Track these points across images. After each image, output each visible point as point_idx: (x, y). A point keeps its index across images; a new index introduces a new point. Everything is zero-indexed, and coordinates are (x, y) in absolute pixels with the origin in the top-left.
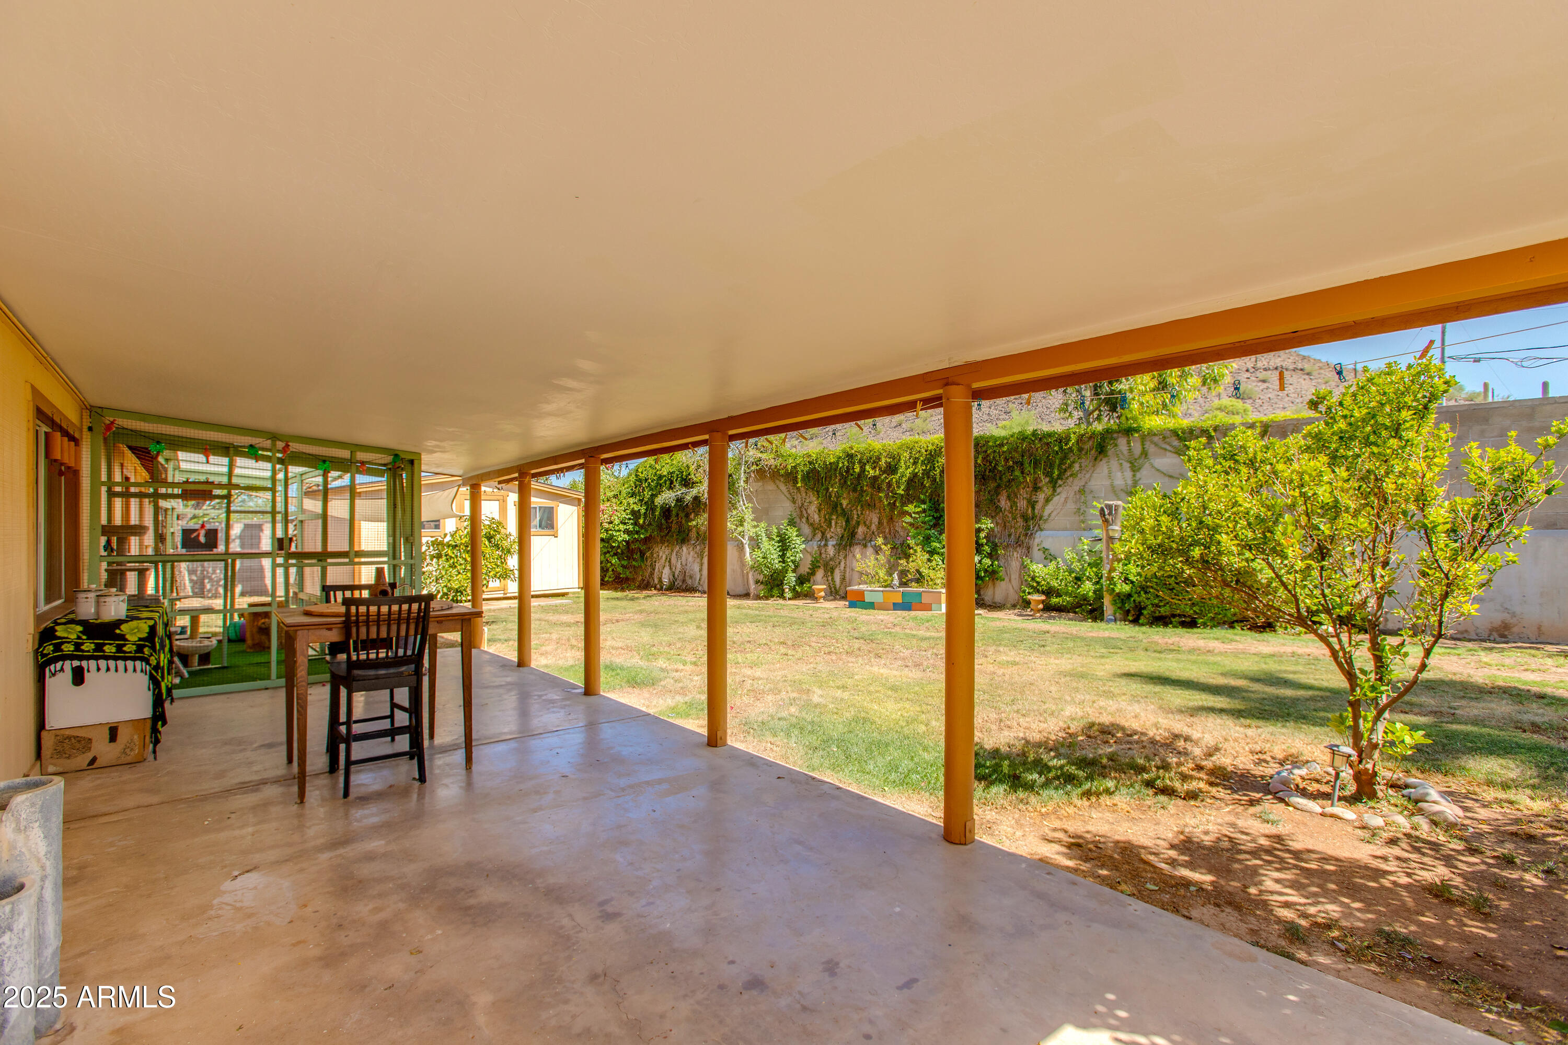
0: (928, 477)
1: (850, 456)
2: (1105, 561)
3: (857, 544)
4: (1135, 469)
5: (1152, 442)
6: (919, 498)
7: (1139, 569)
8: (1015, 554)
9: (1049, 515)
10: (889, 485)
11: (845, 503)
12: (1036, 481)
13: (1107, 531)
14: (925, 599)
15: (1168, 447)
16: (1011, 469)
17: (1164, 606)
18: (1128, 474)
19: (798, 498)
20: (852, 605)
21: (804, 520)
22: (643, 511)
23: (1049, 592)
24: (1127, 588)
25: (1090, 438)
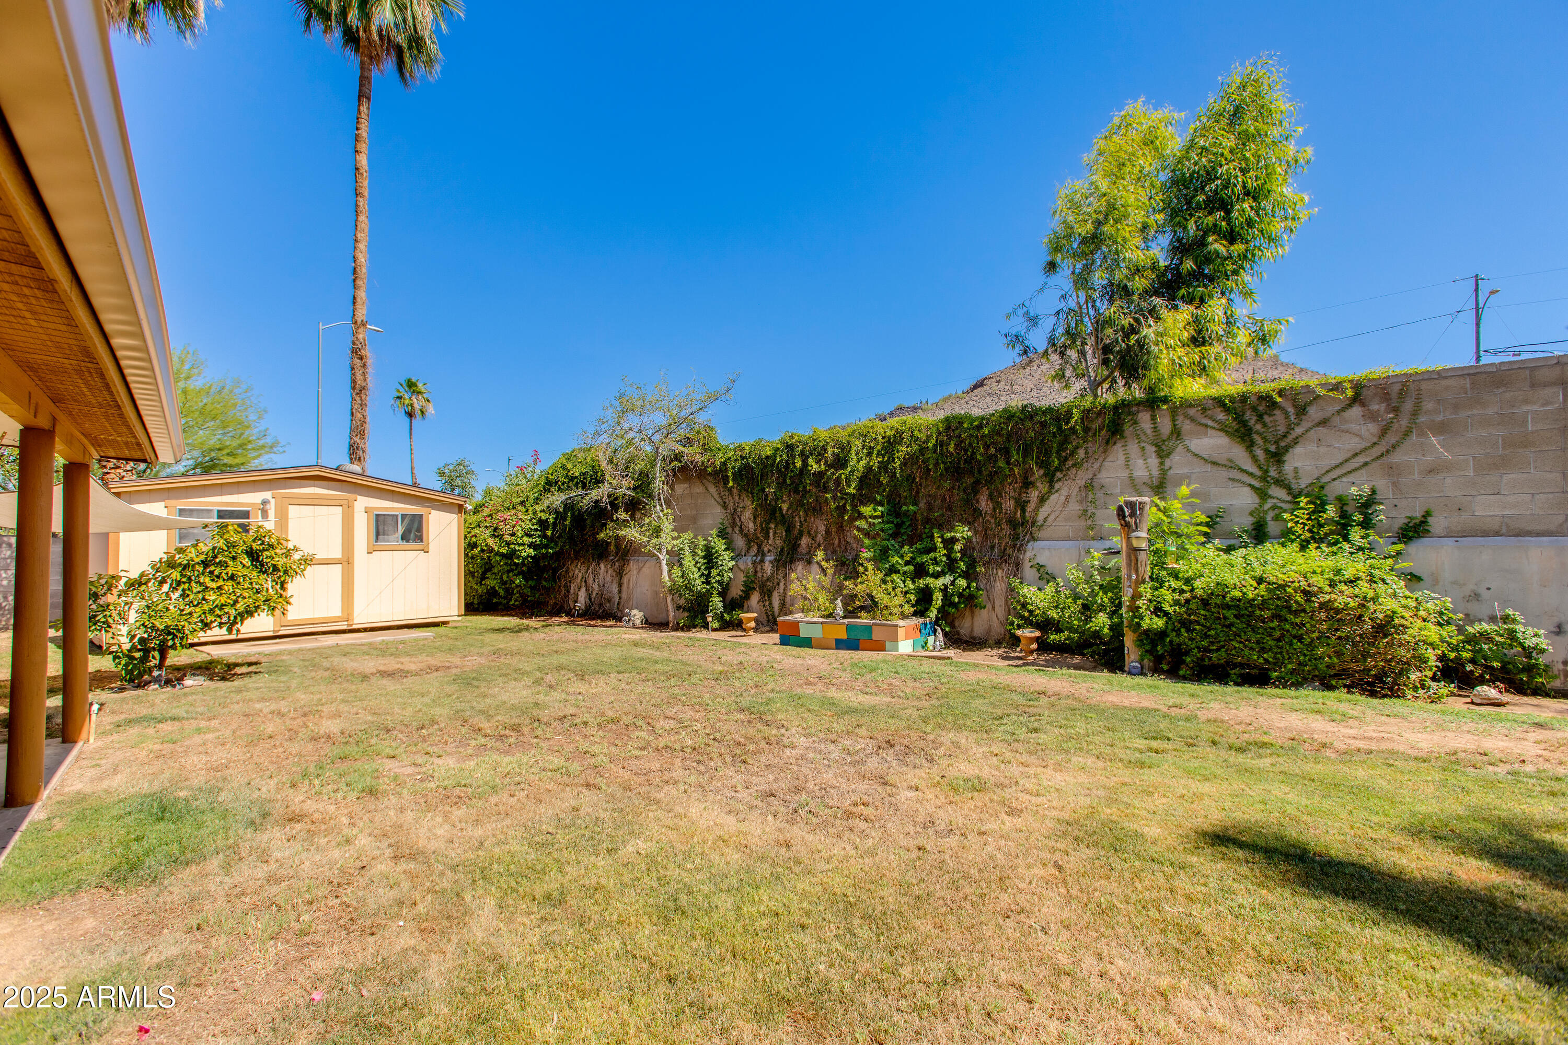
0: (886, 472)
1: (790, 448)
2: (1127, 583)
3: (799, 560)
4: (1163, 454)
5: (1187, 416)
6: (875, 499)
7: (1176, 596)
8: (1000, 572)
9: (1045, 520)
10: (838, 482)
11: (785, 507)
12: (1027, 474)
13: (1128, 539)
14: (877, 635)
15: (1210, 423)
16: (992, 459)
17: (1218, 650)
18: (1154, 461)
19: (730, 501)
20: (784, 642)
21: (737, 530)
22: (551, 520)
23: (1046, 625)
24: (1159, 623)
25: (1100, 413)
